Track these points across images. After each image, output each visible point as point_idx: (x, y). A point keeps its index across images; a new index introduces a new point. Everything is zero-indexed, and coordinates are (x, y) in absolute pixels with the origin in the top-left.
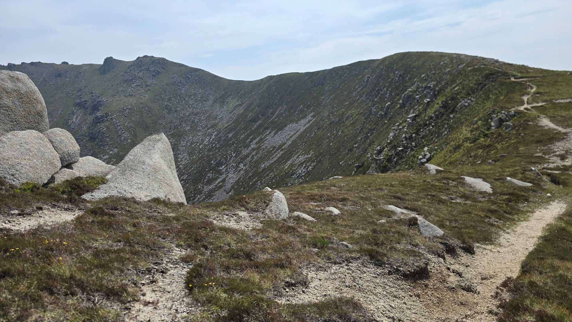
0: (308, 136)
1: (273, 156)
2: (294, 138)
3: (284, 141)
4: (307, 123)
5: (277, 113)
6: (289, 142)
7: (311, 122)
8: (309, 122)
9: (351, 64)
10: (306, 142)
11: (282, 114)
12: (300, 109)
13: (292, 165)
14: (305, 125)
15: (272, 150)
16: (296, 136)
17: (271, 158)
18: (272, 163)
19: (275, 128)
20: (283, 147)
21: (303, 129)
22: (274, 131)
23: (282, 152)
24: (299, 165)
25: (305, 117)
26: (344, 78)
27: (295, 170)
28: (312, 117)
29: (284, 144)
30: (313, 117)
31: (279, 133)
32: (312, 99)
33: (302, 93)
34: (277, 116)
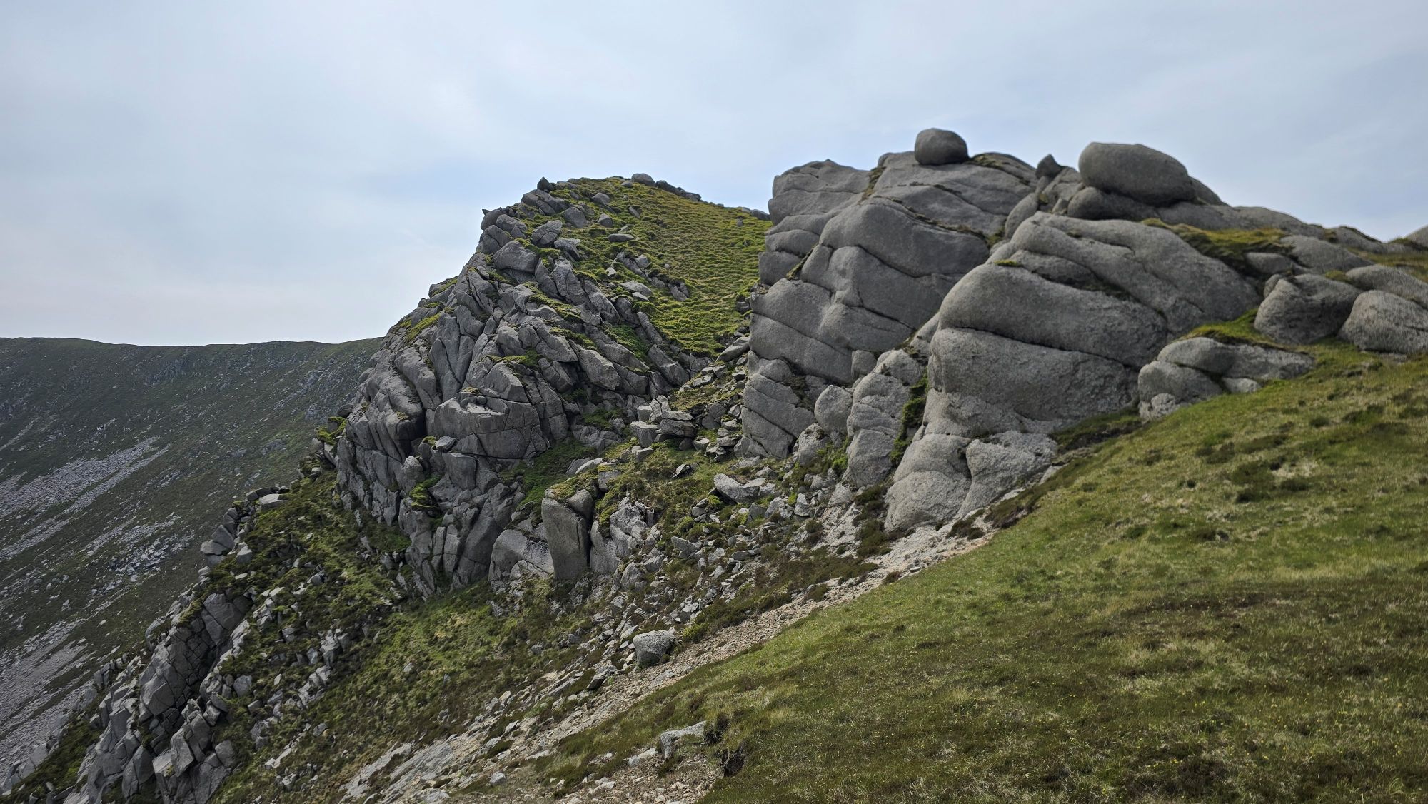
0: (151, 486)
1: (32, 532)
2: (100, 490)
3: (69, 495)
4: (140, 459)
5: (24, 431)
6: (88, 499)
7: (153, 457)
8: (146, 455)
9: (259, 345)
10: (145, 498)
11: (45, 435)
12: (108, 428)
13: (111, 547)
14: (135, 462)
15: (23, 520)
16: (107, 485)
17: (23, 536)
18: (31, 549)
19: (18, 470)
20: (66, 511)
21: (125, 472)
22: (19, 476)
23: (64, 523)
24: (138, 545)
25: (129, 444)
26: (244, 370)
27: (125, 555)
28: (153, 445)
29: (69, 504)
30: (160, 445)
31: (39, 480)
32: (148, 407)
33: (112, 391)
34: (25, 440)
